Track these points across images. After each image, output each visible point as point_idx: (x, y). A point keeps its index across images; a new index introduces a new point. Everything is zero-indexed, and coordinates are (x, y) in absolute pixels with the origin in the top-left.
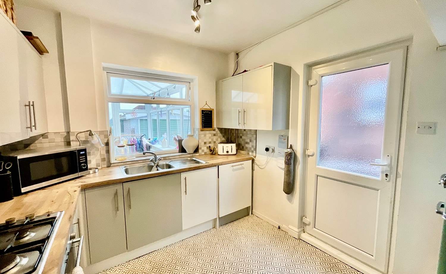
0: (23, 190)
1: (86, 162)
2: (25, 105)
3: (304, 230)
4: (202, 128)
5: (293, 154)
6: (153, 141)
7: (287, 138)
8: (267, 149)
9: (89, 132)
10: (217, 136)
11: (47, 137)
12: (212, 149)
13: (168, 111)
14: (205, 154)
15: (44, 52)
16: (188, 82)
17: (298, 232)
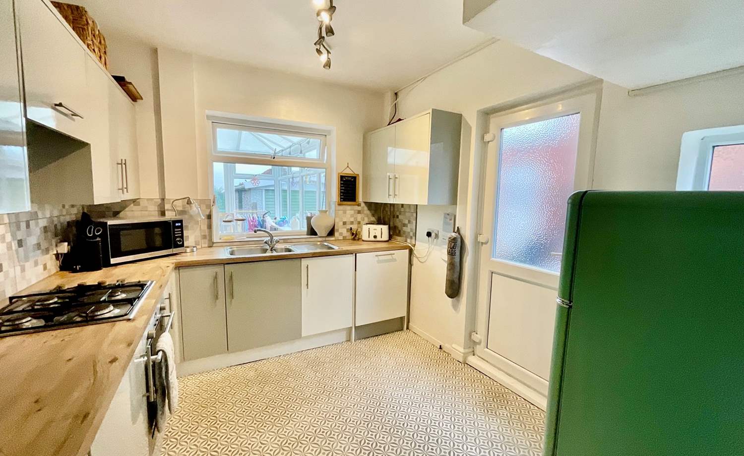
0: (113, 261)
1: (182, 237)
2: (116, 163)
3: (473, 351)
4: (341, 201)
5: (459, 240)
6: (280, 221)
7: (453, 217)
8: (429, 234)
9: (186, 200)
10: (363, 213)
11: (139, 204)
12: (355, 232)
13: (302, 177)
14: (345, 239)
15: (138, 99)
16: (323, 134)
17: (464, 354)
